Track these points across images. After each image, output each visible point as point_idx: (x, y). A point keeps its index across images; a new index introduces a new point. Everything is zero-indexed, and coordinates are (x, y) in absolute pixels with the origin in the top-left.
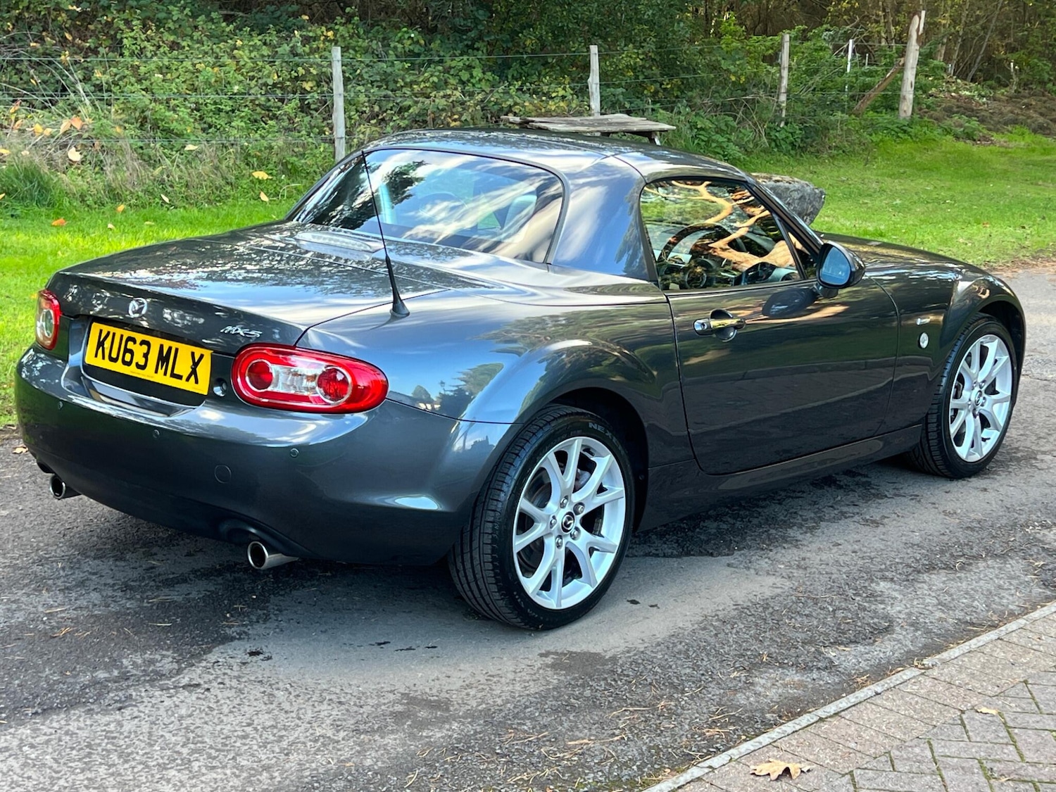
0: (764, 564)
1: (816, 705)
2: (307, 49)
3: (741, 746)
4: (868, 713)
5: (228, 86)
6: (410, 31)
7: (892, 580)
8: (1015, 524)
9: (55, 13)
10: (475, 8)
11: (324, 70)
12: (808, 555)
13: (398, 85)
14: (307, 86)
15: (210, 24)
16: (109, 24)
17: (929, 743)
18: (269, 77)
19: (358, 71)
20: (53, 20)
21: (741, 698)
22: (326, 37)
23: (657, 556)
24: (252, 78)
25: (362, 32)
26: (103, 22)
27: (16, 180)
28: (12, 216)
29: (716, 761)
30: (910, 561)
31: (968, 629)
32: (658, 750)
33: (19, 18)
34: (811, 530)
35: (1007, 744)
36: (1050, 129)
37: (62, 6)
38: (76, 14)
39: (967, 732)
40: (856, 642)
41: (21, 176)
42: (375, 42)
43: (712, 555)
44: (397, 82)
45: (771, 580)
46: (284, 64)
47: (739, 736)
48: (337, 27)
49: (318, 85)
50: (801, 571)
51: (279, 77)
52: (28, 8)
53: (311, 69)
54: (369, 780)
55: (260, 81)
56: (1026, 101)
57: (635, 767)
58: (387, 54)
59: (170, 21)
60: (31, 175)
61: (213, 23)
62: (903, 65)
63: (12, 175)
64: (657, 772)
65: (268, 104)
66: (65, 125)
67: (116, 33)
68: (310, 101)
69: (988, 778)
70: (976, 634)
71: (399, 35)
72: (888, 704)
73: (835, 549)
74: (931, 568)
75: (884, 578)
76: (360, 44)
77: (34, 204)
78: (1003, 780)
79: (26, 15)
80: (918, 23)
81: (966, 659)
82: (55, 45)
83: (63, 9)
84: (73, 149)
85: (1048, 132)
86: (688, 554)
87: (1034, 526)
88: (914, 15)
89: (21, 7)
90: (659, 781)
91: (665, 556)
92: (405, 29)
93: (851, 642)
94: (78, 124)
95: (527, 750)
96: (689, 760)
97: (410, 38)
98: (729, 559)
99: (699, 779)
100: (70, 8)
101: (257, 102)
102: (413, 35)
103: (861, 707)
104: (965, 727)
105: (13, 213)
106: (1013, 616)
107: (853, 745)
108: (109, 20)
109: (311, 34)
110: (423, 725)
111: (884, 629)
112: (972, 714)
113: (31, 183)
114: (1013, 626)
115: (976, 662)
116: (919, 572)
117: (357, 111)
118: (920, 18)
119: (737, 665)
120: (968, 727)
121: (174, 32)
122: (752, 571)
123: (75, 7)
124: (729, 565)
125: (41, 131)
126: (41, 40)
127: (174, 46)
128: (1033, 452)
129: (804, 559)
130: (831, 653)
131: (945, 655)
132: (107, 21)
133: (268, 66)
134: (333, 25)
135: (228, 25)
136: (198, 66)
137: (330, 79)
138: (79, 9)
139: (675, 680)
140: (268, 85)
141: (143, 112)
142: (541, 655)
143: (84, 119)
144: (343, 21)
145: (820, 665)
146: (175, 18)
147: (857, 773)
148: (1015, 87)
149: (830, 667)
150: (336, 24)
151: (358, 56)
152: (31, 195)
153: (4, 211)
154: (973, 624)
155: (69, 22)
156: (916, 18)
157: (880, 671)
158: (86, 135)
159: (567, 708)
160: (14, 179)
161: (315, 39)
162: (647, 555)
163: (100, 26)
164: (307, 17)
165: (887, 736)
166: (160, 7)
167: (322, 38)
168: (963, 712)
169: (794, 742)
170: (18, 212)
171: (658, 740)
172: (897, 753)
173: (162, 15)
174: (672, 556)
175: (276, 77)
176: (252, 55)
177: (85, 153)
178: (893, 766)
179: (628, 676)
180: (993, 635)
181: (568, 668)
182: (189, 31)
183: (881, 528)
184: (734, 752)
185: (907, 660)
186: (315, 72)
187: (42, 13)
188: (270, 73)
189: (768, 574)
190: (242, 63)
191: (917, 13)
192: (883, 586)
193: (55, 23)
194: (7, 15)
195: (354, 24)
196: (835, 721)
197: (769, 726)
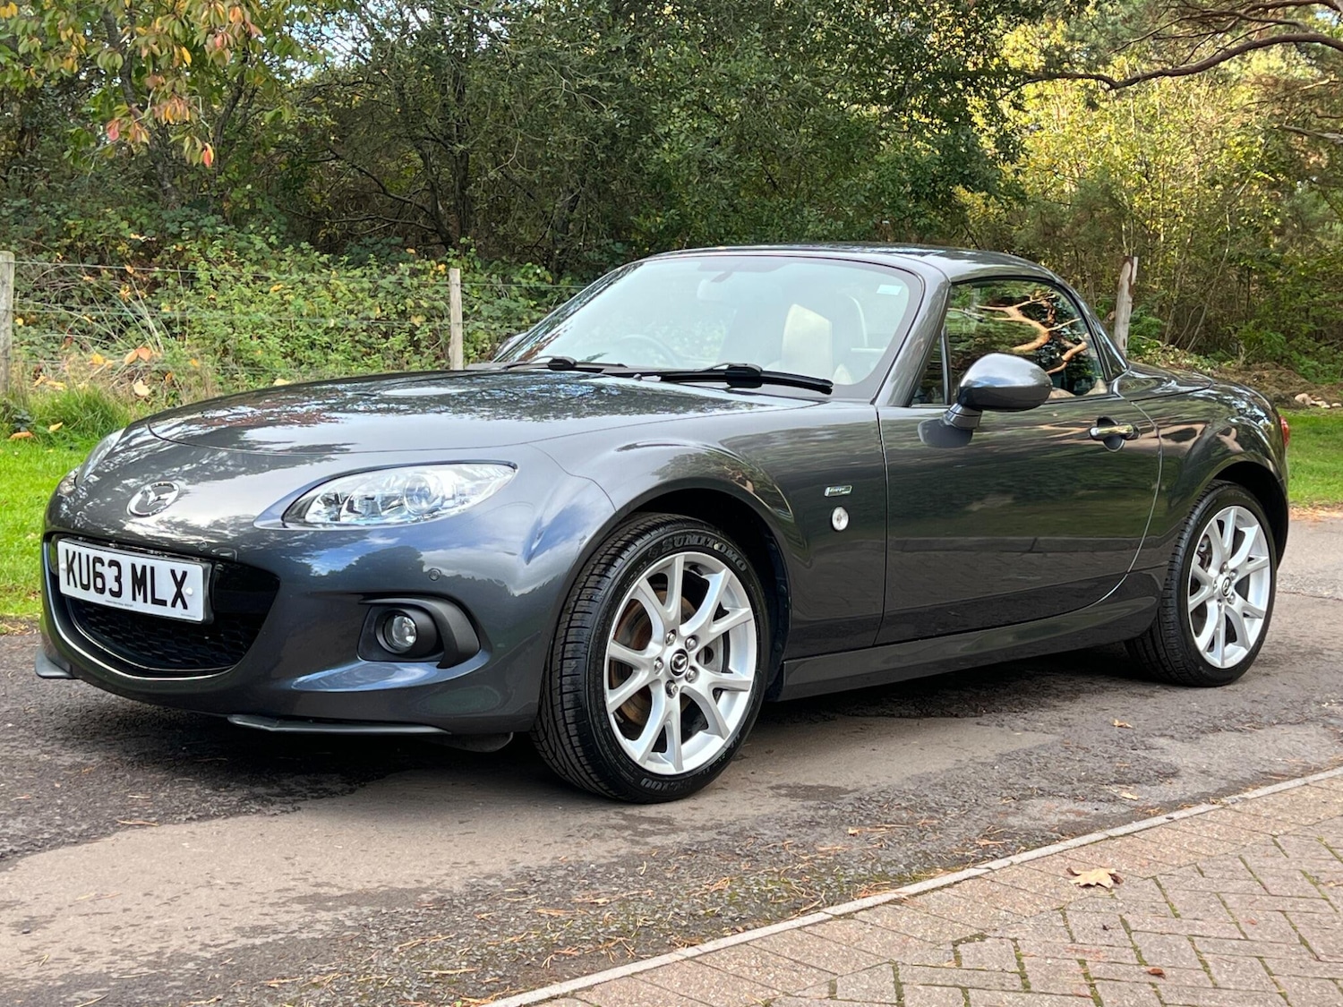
0: (1020, 722)
1: (1101, 828)
2: (415, 282)
3: (1021, 855)
4: (1167, 834)
5: (323, 320)
6: (536, 266)
7: (1172, 737)
8: (1308, 700)
9: (114, 242)
10: (611, 241)
11: (436, 303)
12: (1071, 716)
13: (523, 323)
14: (417, 321)
15: (299, 255)
16: (178, 255)
17: (1240, 857)
18: (371, 309)
19: (476, 307)
20: (111, 251)
21: (1012, 820)
22: (437, 272)
23: (893, 716)
24: (351, 312)
25: (478, 266)
26: (172, 252)
27: (76, 408)
28: (71, 448)
29: (995, 864)
30: (1191, 724)
31: (1267, 778)
32: (926, 854)
33: (70, 248)
34: (1071, 699)
35: (1331, 860)
36: (1288, 402)
37: (123, 233)
38: (139, 243)
39: (1283, 851)
40: (1139, 782)
41: (81, 405)
42: (494, 276)
43: (956, 716)
44: (521, 320)
45: (1030, 735)
46: (389, 297)
47: (1018, 847)
48: (449, 260)
49: (428, 320)
50: (1064, 729)
51: (382, 311)
52: (81, 237)
53: (422, 302)
54: (593, 870)
55: (360, 316)
56: (1257, 373)
57: (902, 866)
58: (509, 290)
59: (251, 251)
60: (92, 404)
61: (303, 255)
62: (1114, 319)
63: (72, 401)
64: (927, 870)
65: (370, 341)
66: (130, 356)
67: (187, 266)
68: (421, 336)
69: (1315, 884)
70: (1278, 782)
71: (523, 270)
72: (1188, 830)
73: (1101, 713)
74: (1217, 729)
75: (1162, 735)
76: (476, 279)
77: (97, 436)
78: (1332, 885)
79: (79, 244)
80: (1129, 272)
81: (1271, 799)
82: (114, 279)
83: (124, 238)
84: (140, 382)
85: (1286, 405)
86: (928, 715)
87: (1331, 704)
88: (1125, 261)
89: (73, 236)
90: (932, 878)
91: (901, 716)
92: (530, 264)
93: (1135, 782)
94: (145, 355)
95: (772, 851)
96: (963, 862)
97: (535, 274)
98: (979, 720)
99: (977, 877)
100: (133, 236)
101: (357, 338)
102: (538, 271)
103: (1156, 830)
104: (1279, 847)
105: (71, 445)
106: (1318, 770)
107: (1151, 857)
108: (179, 249)
109: (419, 267)
110: (645, 833)
111: (1171, 774)
112: (1286, 838)
113: (93, 412)
114: (1321, 776)
115: (1282, 802)
116: (1203, 732)
117: (476, 350)
118: (1132, 265)
119: (1005, 795)
120: (1283, 848)
121: (257, 262)
122: (1006, 727)
123: (137, 237)
124: (978, 724)
125: (101, 363)
126: (97, 273)
127: (257, 278)
128: (1318, 649)
129: (1066, 719)
130: (1114, 789)
131: (1246, 795)
132: (176, 251)
133: (369, 299)
134: (444, 258)
135: (322, 255)
136: (286, 297)
137: (443, 315)
138: (142, 239)
139: (934, 805)
140: (370, 319)
141: (224, 341)
142: (772, 788)
143: (152, 351)
144: (457, 253)
145: (1102, 797)
146: (257, 248)
147: (1161, 879)
148: (1243, 358)
149: (1114, 800)
150: (448, 257)
151: (475, 292)
152: (93, 426)
153: (61, 442)
154: (1274, 775)
155: (131, 251)
156: (1128, 265)
157: (1174, 806)
158: (155, 368)
159: (813, 824)
160: (74, 406)
161: (425, 272)
162: (883, 715)
163: (167, 257)
164: (413, 251)
165: (1191, 852)
166: (240, 235)
167: (432, 273)
168: (1276, 836)
169: (1084, 854)
170: (78, 444)
171: (923, 848)
172: (1204, 864)
173: (243, 244)
174: (909, 716)
175: (379, 311)
176: (351, 286)
177: (154, 387)
178: (1202, 873)
179: (878, 801)
180: (1299, 782)
181: (807, 798)
182: (274, 263)
183: (1150, 700)
184: (1016, 859)
185: (1204, 798)
186: (426, 305)
187: (99, 243)
188: (373, 305)
189: (1026, 730)
190: (339, 295)
191: (1127, 259)
192: (1163, 742)
193: (114, 254)
194: (56, 245)
195: (469, 257)
196: (1128, 840)
197: (1050, 841)
